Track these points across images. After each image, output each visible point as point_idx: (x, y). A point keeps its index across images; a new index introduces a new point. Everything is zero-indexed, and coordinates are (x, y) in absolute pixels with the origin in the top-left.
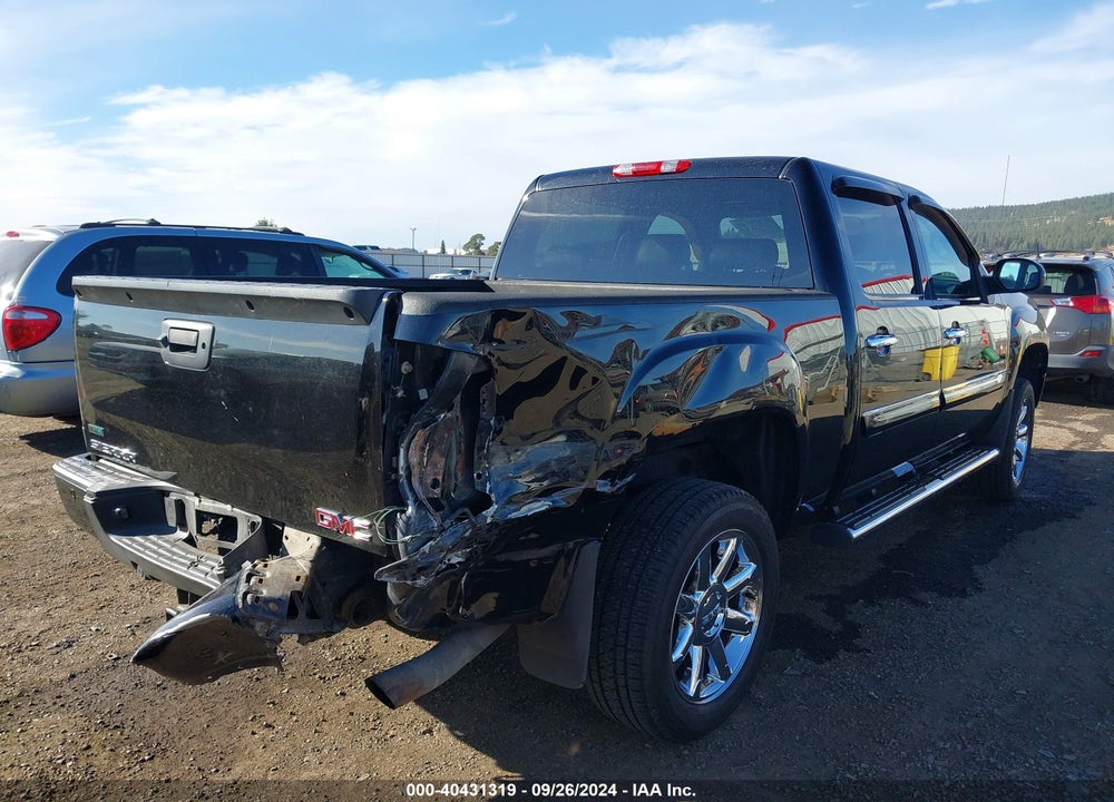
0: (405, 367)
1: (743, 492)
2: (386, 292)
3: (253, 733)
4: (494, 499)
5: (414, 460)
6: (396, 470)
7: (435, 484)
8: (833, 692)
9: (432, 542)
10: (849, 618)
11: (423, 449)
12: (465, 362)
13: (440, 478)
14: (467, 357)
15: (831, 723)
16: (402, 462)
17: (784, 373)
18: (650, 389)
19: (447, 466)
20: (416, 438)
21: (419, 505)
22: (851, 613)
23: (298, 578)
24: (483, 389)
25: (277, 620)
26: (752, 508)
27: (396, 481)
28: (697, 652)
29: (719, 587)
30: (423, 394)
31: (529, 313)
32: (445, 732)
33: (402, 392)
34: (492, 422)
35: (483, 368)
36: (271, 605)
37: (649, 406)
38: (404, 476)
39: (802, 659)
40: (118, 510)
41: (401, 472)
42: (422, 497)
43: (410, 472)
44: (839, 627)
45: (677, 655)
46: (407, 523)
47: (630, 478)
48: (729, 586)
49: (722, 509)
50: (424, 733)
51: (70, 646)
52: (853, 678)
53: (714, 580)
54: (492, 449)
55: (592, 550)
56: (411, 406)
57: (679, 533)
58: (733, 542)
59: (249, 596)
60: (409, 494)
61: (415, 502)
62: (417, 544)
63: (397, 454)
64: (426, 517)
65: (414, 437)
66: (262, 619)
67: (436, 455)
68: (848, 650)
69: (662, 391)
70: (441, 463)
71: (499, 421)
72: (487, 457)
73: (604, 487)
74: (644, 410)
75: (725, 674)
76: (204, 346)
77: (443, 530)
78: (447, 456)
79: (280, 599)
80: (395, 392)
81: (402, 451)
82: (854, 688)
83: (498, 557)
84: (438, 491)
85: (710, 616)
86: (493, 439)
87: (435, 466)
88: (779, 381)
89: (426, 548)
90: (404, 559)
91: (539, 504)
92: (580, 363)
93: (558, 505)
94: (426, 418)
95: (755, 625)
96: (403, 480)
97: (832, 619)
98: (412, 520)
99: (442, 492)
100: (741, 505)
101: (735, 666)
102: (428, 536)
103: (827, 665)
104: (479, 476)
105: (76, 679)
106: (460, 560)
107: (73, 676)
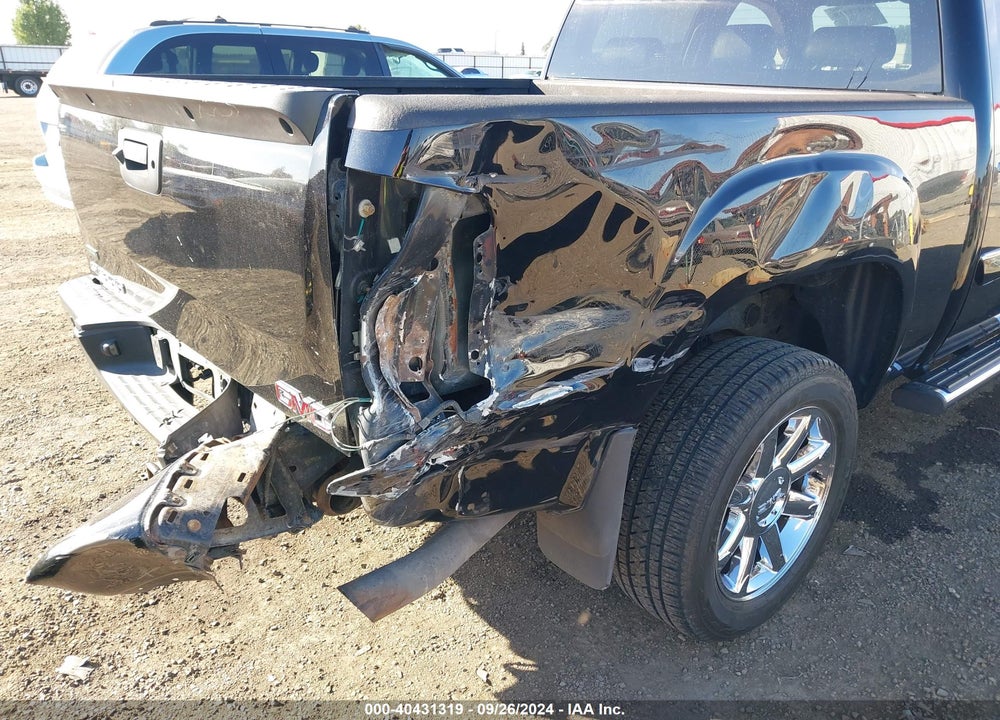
0: (365, 208)
1: (826, 361)
2: (335, 94)
3: (262, 581)
4: (493, 385)
5: (384, 335)
6: (358, 350)
7: (416, 365)
8: (904, 583)
9: (406, 447)
10: (924, 484)
11: (397, 320)
12: (448, 201)
13: (423, 357)
14: (449, 195)
15: (902, 626)
16: (365, 340)
17: (890, 198)
18: (718, 226)
19: (433, 342)
20: (385, 307)
21: (389, 394)
22: (926, 478)
23: (243, 476)
24: (478, 239)
25: (198, 543)
26: (835, 381)
27: (359, 363)
28: (747, 545)
29: (784, 470)
30: (394, 245)
31: (548, 128)
32: (459, 598)
33: (361, 243)
34: (492, 285)
35: (479, 210)
36: (192, 524)
37: (715, 248)
38: (368, 357)
39: (867, 536)
40: (106, 345)
41: (364, 353)
42: (395, 385)
43: (378, 352)
44: (911, 496)
45: (724, 553)
46: (371, 422)
47: (680, 355)
48: (794, 467)
49: (798, 386)
50: (436, 598)
51: (108, 461)
52: (929, 567)
53: (776, 463)
54: (492, 321)
55: (625, 439)
56: (376, 261)
57: (740, 418)
58: (806, 420)
59: (164, 511)
60: (375, 383)
61: (383, 392)
62: (385, 449)
63: (358, 328)
64: (399, 410)
65: (381, 305)
66: (176, 544)
67: (417, 328)
68: (922, 528)
69: (733, 227)
70: (424, 337)
71: (503, 284)
72: (486, 331)
73: (643, 366)
74: (710, 253)
75: (777, 563)
76: (153, 163)
77: (421, 430)
78: (432, 327)
79: (206, 513)
80: (351, 244)
81: (364, 326)
82: (931, 580)
83: (503, 448)
84: (420, 374)
85: (767, 506)
86: (494, 308)
87: (416, 341)
88: (881, 210)
89: (397, 454)
90: (367, 469)
91: (556, 389)
92: (622, 201)
93: (578, 390)
94: (394, 282)
95: (819, 510)
96: (368, 364)
97: (903, 485)
98: (378, 417)
99: (427, 374)
100: (821, 379)
101: (791, 552)
102: (399, 439)
103: (897, 546)
104: (475, 355)
105: (105, 500)
106: (450, 458)
107: (103, 497)
